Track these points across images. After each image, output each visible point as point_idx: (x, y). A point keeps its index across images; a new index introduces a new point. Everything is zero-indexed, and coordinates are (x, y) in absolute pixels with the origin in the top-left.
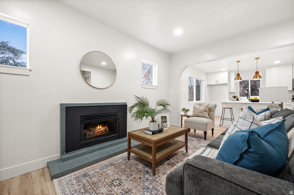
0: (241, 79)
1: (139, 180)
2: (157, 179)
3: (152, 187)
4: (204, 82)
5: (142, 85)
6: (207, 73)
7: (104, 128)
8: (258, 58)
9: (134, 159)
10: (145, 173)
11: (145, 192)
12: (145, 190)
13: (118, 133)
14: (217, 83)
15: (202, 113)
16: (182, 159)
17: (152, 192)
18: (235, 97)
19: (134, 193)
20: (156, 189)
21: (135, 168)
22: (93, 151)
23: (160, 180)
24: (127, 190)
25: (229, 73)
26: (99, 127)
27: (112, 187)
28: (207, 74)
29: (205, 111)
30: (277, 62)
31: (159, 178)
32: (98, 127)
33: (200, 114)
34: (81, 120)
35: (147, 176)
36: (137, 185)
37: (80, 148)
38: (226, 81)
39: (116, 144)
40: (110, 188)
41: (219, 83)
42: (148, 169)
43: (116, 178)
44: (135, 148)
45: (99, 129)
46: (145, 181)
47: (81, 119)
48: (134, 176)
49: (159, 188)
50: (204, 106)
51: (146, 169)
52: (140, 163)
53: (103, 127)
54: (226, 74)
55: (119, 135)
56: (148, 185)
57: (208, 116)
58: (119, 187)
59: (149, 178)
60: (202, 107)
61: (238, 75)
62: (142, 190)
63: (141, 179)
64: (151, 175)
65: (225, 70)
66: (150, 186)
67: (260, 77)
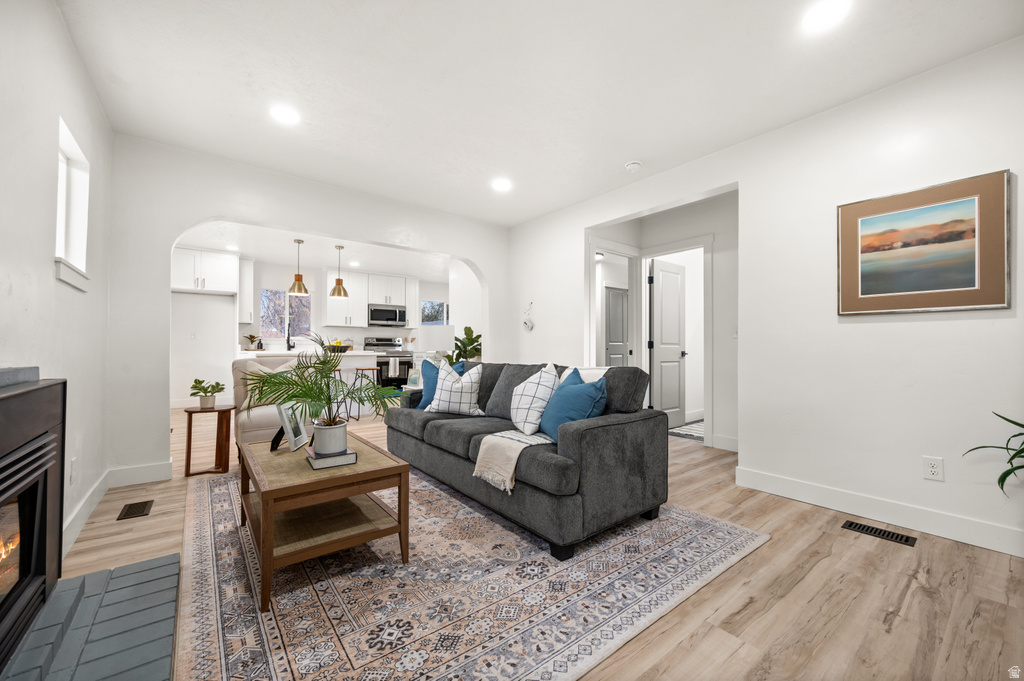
1: (408, 587)
2: (425, 559)
3: (447, 569)
8: (341, 247)
10: (387, 575)
11: (456, 579)
12: (453, 579)
13: (42, 570)
14: (199, 288)
17: (463, 570)
18: (252, 338)
19: (451, 596)
20: (456, 565)
21: (344, 595)
23: (429, 556)
24: (437, 609)
25: (243, 258)
30: (355, 264)
31: (422, 557)
35: (400, 573)
36: (426, 592)
38: (233, 288)
40: (407, 647)
41: (209, 287)
42: (371, 570)
43: (367, 637)
46: (418, 577)
48: (384, 598)
49: (455, 561)
51: (363, 573)
54: (234, 261)
55: (44, 582)
56: (435, 574)
58: (415, 627)
59: (410, 570)
61: (299, 278)
62: (449, 585)
63: (405, 585)
64: (401, 566)
65: (230, 247)
66: (442, 571)
67: (346, 294)
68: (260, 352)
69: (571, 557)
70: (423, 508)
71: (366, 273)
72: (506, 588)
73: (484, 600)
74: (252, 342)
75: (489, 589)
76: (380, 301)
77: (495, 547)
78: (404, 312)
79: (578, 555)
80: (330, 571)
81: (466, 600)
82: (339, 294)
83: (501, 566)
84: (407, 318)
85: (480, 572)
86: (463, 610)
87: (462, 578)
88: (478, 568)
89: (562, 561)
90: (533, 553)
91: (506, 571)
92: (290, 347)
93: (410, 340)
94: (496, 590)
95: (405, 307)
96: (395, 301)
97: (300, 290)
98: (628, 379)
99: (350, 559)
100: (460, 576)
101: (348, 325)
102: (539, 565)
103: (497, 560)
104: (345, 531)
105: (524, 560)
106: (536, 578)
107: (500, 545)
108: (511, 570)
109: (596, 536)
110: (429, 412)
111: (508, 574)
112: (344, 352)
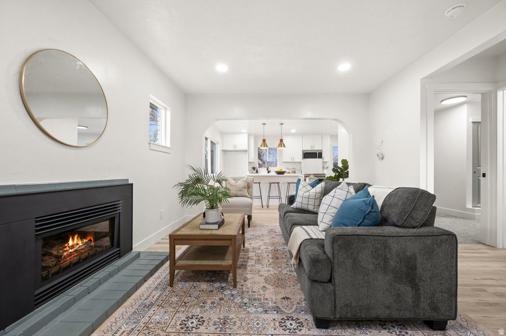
0: (267, 147)
1: (223, 301)
2: (244, 289)
3: (248, 300)
4: (218, 145)
5: (149, 144)
6: (221, 132)
7: (85, 241)
8: (282, 124)
9: (181, 281)
10: (222, 290)
11: (246, 308)
12: (245, 307)
13: (118, 246)
14: (235, 149)
15: (241, 190)
16: (247, 256)
17: (255, 305)
18: (254, 168)
19: (234, 317)
20: (255, 299)
21: (199, 292)
22: (75, 300)
23: (248, 288)
24: (222, 321)
25: (249, 135)
26: (73, 239)
27: (193, 332)
28: (222, 134)
29: (244, 187)
30: (293, 131)
31: (244, 287)
32: (71, 243)
33: (239, 193)
34: (37, 231)
35: (227, 292)
36: (227, 308)
37: (36, 305)
38: (246, 148)
39: (119, 269)
40: (191, 334)
41: (238, 148)
42: (219, 285)
43: (184, 318)
44: (180, 261)
45: (72, 247)
46: (232, 298)
47: (37, 226)
48: (209, 302)
49: (256, 297)
50: (243, 181)
51: (215, 285)
52: (198, 283)
53: (81, 239)
54: (246, 136)
55: (119, 250)
56: (240, 300)
57: (247, 195)
58: (204, 325)
59: (233, 292)
60: (239, 182)
61: (264, 141)
62: (240, 309)
63: (223, 299)
64: (231, 288)
65: (244, 131)
66: (244, 300)
67: (284, 146)
68: (257, 174)
69: (327, 328)
70: (271, 261)
71: (301, 135)
72: (264, 328)
73: (246, 329)
74: (254, 170)
75: (255, 324)
76: (308, 148)
77: (284, 298)
78: (321, 153)
79: (333, 330)
80: (205, 279)
81: (238, 323)
82: (281, 146)
83: (275, 312)
84: (323, 156)
85: (262, 310)
86: (231, 329)
87: (249, 310)
88: (262, 307)
89: (317, 328)
90: (302, 313)
91: (276, 316)
92: (269, 172)
93: (325, 168)
94: (258, 327)
95: (322, 150)
96: (317, 148)
97: (264, 146)
98: (407, 198)
99: (217, 276)
100: (250, 307)
101: (293, 161)
102: (299, 323)
103: (277, 307)
104: (210, 261)
105: (293, 315)
106: (288, 331)
107: (288, 298)
108: (278, 317)
109: (362, 321)
110: (293, 208)
111: (274, 319)
112: (283, 174)
